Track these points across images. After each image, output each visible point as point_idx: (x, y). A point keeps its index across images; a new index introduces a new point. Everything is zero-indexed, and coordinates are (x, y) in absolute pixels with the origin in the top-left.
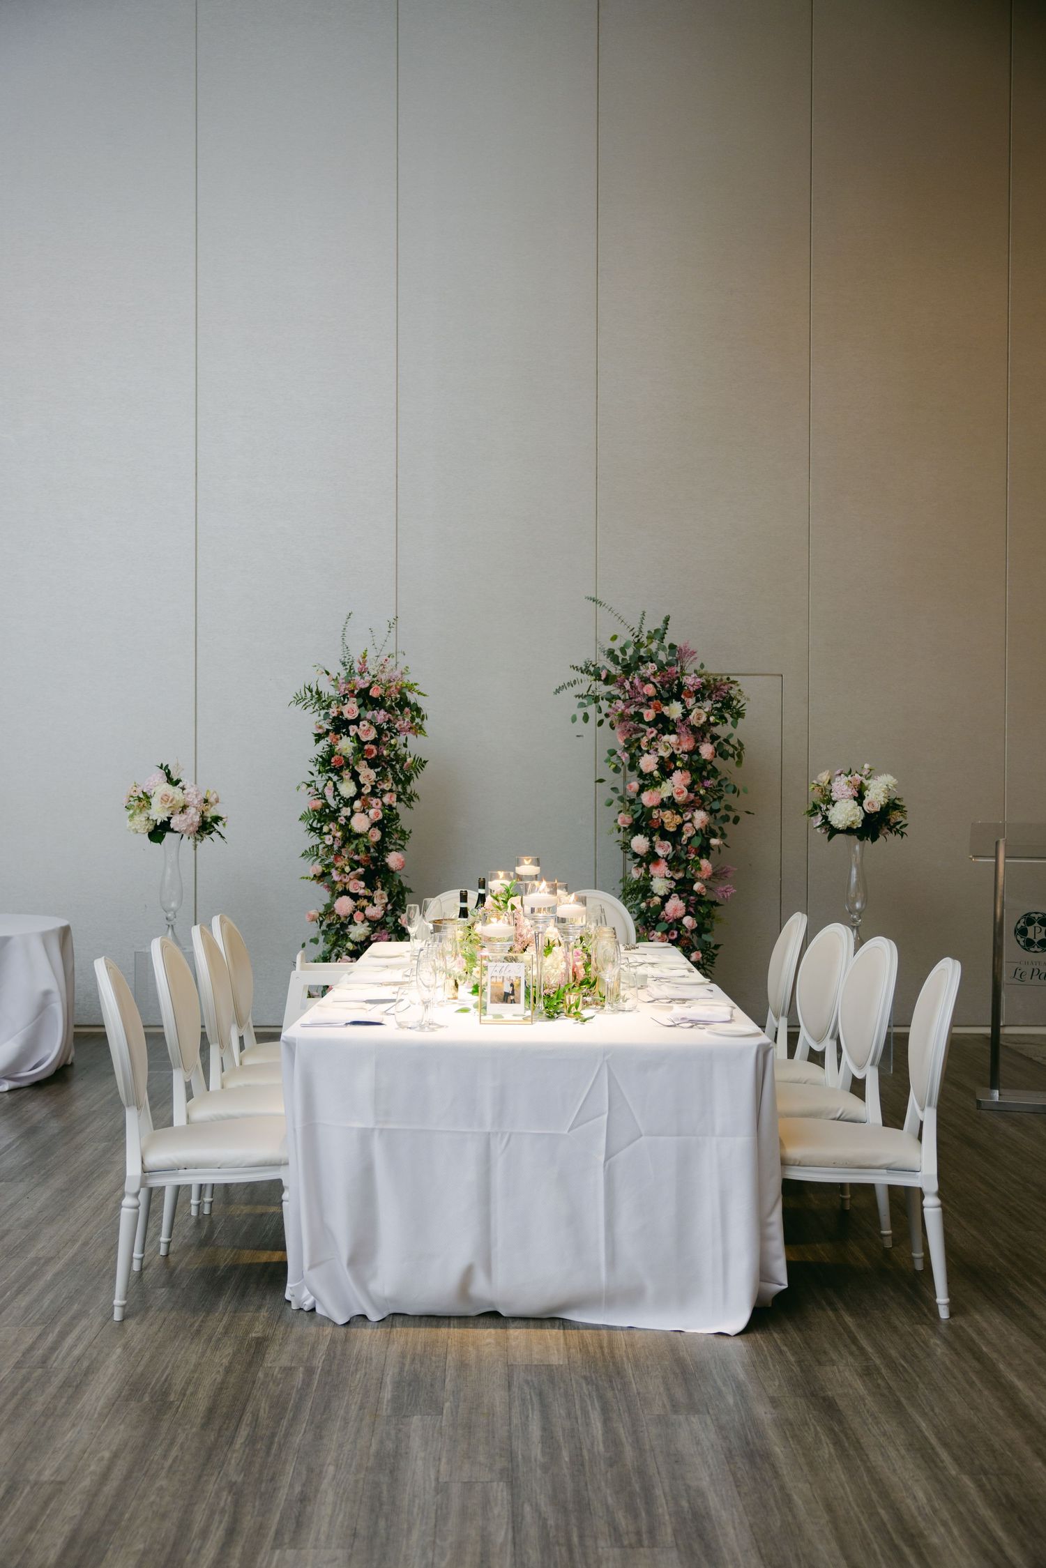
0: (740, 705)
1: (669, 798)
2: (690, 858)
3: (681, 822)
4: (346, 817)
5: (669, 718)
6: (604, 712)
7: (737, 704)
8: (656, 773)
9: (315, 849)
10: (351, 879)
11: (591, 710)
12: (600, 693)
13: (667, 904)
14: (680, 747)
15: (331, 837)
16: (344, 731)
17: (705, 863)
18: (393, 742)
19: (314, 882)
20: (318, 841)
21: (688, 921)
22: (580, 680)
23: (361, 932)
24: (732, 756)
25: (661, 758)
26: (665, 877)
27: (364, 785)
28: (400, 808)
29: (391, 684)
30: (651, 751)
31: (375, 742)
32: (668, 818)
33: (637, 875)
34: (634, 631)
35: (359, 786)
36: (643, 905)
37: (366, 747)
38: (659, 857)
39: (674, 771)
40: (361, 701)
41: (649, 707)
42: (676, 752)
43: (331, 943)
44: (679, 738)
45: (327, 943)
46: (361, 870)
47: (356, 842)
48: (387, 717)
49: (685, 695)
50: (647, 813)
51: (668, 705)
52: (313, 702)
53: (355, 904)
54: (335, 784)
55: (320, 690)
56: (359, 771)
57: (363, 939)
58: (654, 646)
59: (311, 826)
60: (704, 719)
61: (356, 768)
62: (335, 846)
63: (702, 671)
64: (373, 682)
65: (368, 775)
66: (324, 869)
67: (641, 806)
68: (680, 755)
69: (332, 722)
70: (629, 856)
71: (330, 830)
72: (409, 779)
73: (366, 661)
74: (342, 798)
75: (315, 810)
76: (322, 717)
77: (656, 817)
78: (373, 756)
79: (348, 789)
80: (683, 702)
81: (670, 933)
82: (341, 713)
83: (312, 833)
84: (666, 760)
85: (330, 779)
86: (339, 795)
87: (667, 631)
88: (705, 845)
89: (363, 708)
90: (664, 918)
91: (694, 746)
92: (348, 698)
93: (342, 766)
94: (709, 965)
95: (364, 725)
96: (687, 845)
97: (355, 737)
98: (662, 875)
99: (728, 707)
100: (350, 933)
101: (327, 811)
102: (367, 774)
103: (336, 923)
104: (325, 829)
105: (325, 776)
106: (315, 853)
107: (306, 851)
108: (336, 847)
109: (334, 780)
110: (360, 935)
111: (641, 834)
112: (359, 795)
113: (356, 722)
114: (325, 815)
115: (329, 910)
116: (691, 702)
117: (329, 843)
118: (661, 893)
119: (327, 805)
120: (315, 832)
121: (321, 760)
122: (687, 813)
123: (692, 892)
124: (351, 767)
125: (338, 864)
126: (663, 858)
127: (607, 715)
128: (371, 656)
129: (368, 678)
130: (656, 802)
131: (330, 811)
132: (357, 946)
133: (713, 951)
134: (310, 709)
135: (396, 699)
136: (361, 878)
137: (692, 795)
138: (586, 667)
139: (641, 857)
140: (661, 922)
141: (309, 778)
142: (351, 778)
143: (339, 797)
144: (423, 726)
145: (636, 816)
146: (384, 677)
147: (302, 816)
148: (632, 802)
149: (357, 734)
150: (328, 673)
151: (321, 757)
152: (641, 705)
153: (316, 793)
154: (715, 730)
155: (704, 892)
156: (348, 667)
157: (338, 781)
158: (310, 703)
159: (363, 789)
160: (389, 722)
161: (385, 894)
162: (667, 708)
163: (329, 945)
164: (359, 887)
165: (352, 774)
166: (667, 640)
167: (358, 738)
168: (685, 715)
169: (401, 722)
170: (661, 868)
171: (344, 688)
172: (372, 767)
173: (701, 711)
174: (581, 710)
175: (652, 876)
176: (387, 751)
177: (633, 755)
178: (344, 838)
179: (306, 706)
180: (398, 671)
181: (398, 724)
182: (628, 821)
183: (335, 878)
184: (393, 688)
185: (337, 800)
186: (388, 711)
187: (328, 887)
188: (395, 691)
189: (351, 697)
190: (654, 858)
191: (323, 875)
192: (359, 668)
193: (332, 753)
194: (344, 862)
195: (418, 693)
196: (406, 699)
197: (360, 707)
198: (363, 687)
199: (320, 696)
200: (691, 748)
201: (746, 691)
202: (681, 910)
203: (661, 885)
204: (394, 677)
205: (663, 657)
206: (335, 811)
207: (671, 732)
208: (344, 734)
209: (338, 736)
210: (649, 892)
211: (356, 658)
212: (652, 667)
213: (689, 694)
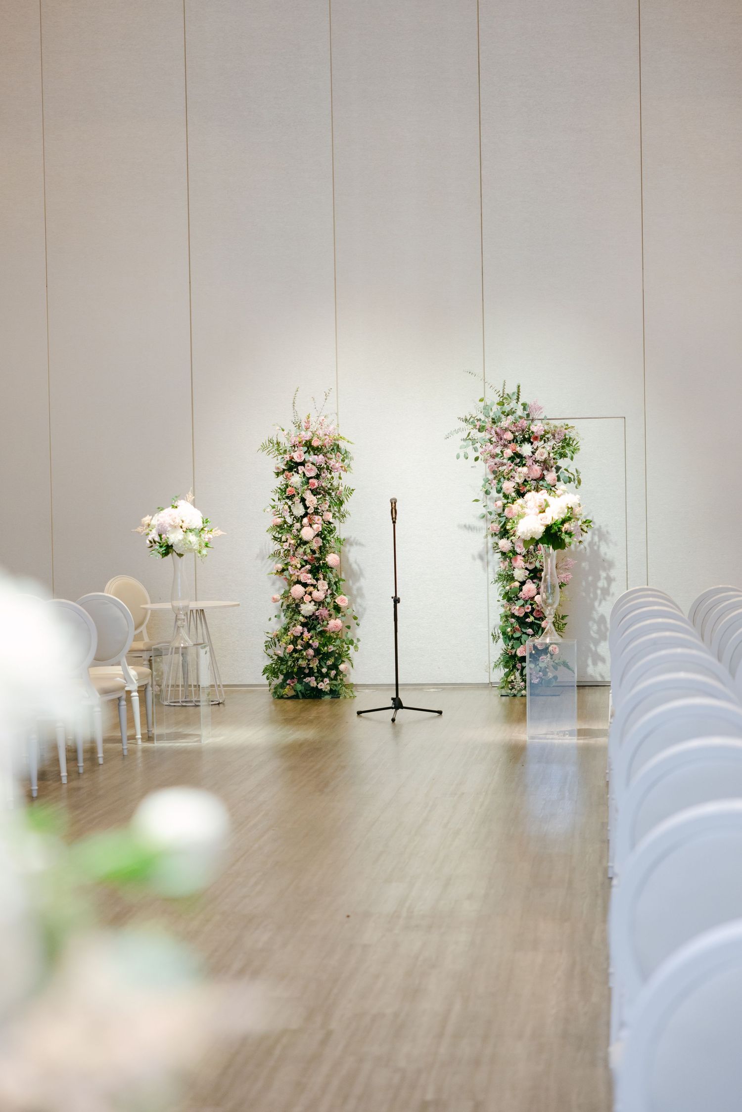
2: (538, 554)
4: (297, 530)
5: (522, 455)
6: (479, 451)
7: (574, 443)
8: (514, 494)
9: (277, 552)
10: (301, 573)
11: (470, 450)
12: (476, 438)
13: (524, 588)
14: (530, 475)
15: (287, 544)
16: (295, 470)
18: (329, 476)
19: (277, 576)
20: (280, 547)
21: (539, 599)
22: (463, 428)
23: (309, 609)
24: (573, 481)
25: (517, 484)
26: (522, 568)
27: (309, 507)
28: (336, 523)
29: (327, 436)
30: (510, 479)
31: (317, 477)
33: (505, 567)
34: (499, 393)
35: (306, 508)
36: (508, 588)
37: (311, 481)
38: (518, 554)
39: (526, 493)
40: (306, 449)
41: (508, 448)
42: (528, 479)
44: (529, 469)
46: (308, 567)
47: (305, 547)
48: (325, 459)
49: (533, 439)
50: (509, 521)
51: (521, 446)
52: (274, 450)
53: (305, 590)
54: (290, 507)
55: (279, 441)
56: (305, 497)
57: (311, 614)
58: (513, 404)
59: (274, 536)
60: (546, 455)
61: (303, 495)
62: (291, 550)
64: (315, 435)
65: (312, 501)
66: (283, 566)
67: (505, 517)
68: (530, 481)
69: (287, 464)
70: (499, 554)
71: (287, 539)
72: (341, 502)
73: (309, 422)
74: (295, 517)
75: (277, 526)
76: (279, 461)
78: (315, 487)
79: (299, 510)
80: (532, 443)
81: (526, 607)
82: (293, 458)
83: (275, 542)
84: (520, 485)
85: (286, 503)
86: (292, 515)
87: (520, 394)
89: (307, 454)
90: (522, 597)
91: (540, 475)
92: (297, 447)
93: (294, 495)
95: (308, 466)
97: (302, 474)
98: (519, 567)
99: (566, 445)
100: (301, 610)
101: (285, 525)
102: (311, 499)
103: (293, 604)
104: (284, 539)
105: (283, 502)
106: (278, 556)
107: (272, 554)
109: (289, 505)
110: (308, 611)
111: (505, 538)
112: (306, 515)
113: (303, 464)
114: (283, 528)
115: (286, 595)
117: (286, 548)
118: (521, 580)
119: (285, 522)
120: (277, 540)
121: (279, 491)
124: (300, 495)
125: (293, 563)
126: (520, 554)
127: (481, 453)
128: (312, 419)
129: (311, 433)
130: (516, 514)
131: (287, 526)
132: (306, 619)
133: (561, 621)
134: (272, 455)
135: (331, 447)
136: (310, 572)
138: (467, 419)
139: (506, 554)
140: (519, 599)
141: (273, 503)
142: (300, 503)
144: (350, 465)
145: (501, 525)
146: (321, 433)
147: (268, 530)
148: (499, 515)
149: (304, 473)
150: (283, 430)
151: (280, 489)
152: (503, 446)
153: (277, 513)
154: (557, 463)
156: (297, 425)
157: (292, 504)
158: (272, 451)
159: (308, 511)
160: (326, 463)
161: (326, 583)
162: (521, 448)
163: (288, 619)
164: (308, 578)
165: (301, 499)
166: (521, 401)
167: (304, 475)
168: (533, 453)
169: (334, 463)
170: (520, 562)
171: (295, 440)
172: (314, 495)
173: (544, 450)
174: (463, 450)
175: (514, 568)
176: (325, 483)
177: (499, 481)
178: (296, 544)
179: (269, 453)
180: (332, 427)
181: (331, 465)
182: (497, 529)
183: (291, 573)
184: (327, 440)
185: (292, 518)
186: (325, 455)
187: (286, 579)
188: (328, 441)
189: (300, 446)
190: (514, 554)
191: (283, 570)
192: (305, 426)
193: (287, 486)
194: (297, 562)
195: (348, 442)
196: (338, 446)
197: (305, 453)
198: (307, 439)
199: (279, 445)
200: (538, 476)
201: (582, 432)
202: (533, 591)
203: (520, 574)
204: (329, 432)
205: (520, 412)
206: (291, 526)
207: (524, 465)
208: (295, 472)
209: (291, 473)
210: (512, 578)
211: (303, 418)
212: (510, 420)
213: (536, 438)
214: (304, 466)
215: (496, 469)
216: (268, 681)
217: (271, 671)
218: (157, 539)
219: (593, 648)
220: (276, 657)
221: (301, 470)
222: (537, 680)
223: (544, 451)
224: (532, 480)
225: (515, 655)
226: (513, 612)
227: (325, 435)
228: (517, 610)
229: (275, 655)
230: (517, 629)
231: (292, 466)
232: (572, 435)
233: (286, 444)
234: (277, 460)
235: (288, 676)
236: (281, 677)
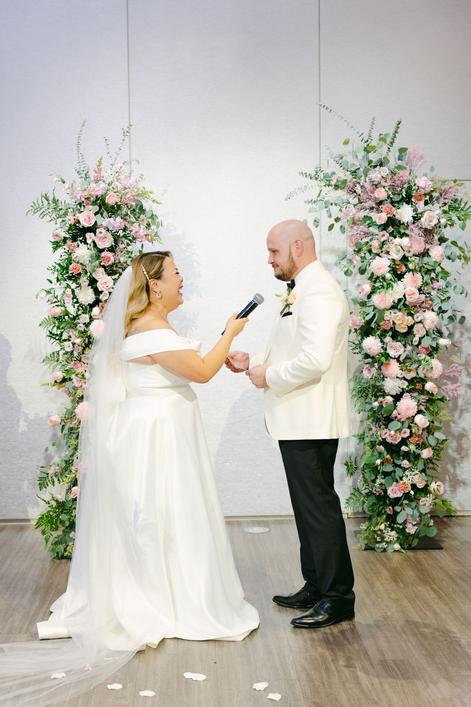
0: (467, 207)
1: (400, 300)
2: (421, 358)
3: (412, 323)
4: (84, 324)
5: (400, 221)
6: (334, 217)
7: (465, 205)
8: (389, 276)
9: (55, 355)
12: (330, 199)
13: (398, 404)
14: (411, 249)
15: (70, 343)
16: (81, 238)
17: (435, 363)
18: (129, 248)
19: (55, 388)
20: (58, 348)
21: (420, 419)
22: (310, 185)
24: (460, 258)
25: (394, 260)
26: (397, 377)
27: (102, 292)
29: (126, 191)
30: (382, 254)
31: (112, 249)
32: (399, 320)
33: (368, 375)
34: (362, 137)
35: (97, 292)
36: (376, 404)
37: (103, 254)
38: (391, 358)
39: (405, 274)
40: (97, 208)
41: (379, 211)
42: (407, 255)
43: (73, 447)
44: (411, 240)
45: (69, 447)
48: (123, 224)
49: (415, 197)
50: (378, 315)
51: (399, 209)
52: (50, 211)
54: (73, 291)
55: (57, 198)
56: (96, 278)
58: (384, 151)
59: (51, 333)
60: (435, 222)
61: (94, 275)
62: (75, 352)
63: (431, 175)
64: (108, 190)
66: (64, 374)
67: (372, 308)
68: (411, 257)
69: (70, 229)
70: (360, 357)
71: (70, 337)
73: (100, 170)
74: (81, 305)
75: (55, 318)
76: (58, 225)
77: (388, 319)
78: (110, 263)
79: (87, 297)
80: (413, 205)
81: (402, 432)
82: (79, 222)
83: (52, 340)
84: (396, 263)
85: (68, 286)
86: (78, 302)
87: (397, 134)
88: (435, 346)
89: (99, 215)
90: (396, 417)
91: (425, 249)
92: (84, 206)
93: (80, 274)
94: (435, 459)
95: (101, 233)
96: (417, 346)
97: (92, 245)
98: (393, 376)
99: (455, 208)
101: (66, 317)
102: (104, 281)
104: (65, 336)
105: (64, 284)
106: (56, 359)
107: (47, 357)
108: (76, 354)
109: (72, 288)
111: (373, 335)
112: (97, 302)
113: (93, 229)
114: (64, 322)
115: (71, 415)
116: (421, 205)
117: (69, 349)
118: (394, 393)
119: (67, 314)
120: (54, 338)
121: (59, 268)
122: (418, 314)
123: (422, 391)
124: (88, 274)
125: (79, 370)
126: (395, 358)
127: (337, 220)
128: (105, 165)
129: (102, 185)
130: (389, 303)
131: (69, 317)
133: (441, 446)
134: (48, 218)
135: (132, 206)
137: (423, 297)
138: (317, 173)
139: (373, 358)
140: (393, 420)
141: (49, 286)
142: (89, 285)
143: (78, 304)
144: (158, 233)
145: (368, 318)
146: (119, 185)
147: (42, 322)
148: (363, 304)
149: (94, 242)
150: (64, 183)
151: (59, 265)
152: (372, 208)
153: (55, 300)
155: (435, 391)
156: (83, 175)
157: (76, 288)
158: (47, 212)
159: (101, 296)
160: (124, 230)
162: (399, 211)
165: (90, 281)
166: (398, 145)
167: (95, 245)
168: (415, 218)
169: (137, 229)
170: (394, 368)
171: (80, 195)
172: (109, 275)
173: (431, 214)
174: (312, 214)
175: (384, 376)
176: (125, 258)
177: (363, 258)
178: (83, 345)
179: (43, 215)
180: (133, 178)
181: (134, 231)
182: (360, 323)
183: (76, 384)
184: (128, 196)
185: (76, 307)
186: (124, 218)
187: (69, 394)
188: (128, 198)
189: (87, 204)
190: (386, 359)
191: (64, 380)
192: (94, 177)
193: (70, 261)
195: (154, 201)
196: (142, 206)
197: (96, 214)
198: (99, 193)
199: (56, 204)
200: (422, 250)
202: (413, 409)
203: (392, 385)
204: (129, 185)
205: (393, 162)
206: (74, 318)
207: (402, 235)
208: (81, 241)
209: (76, 244)
210: (379, 392)
211: (92, 166)
212: (384, 171)
213: (419, 199)
214: (95, 232)
215: (360, 241)
216: (45, 536)
219: (452, 471)
220: (54, 504)
221: (90, 238)
222: (414, 530)
224: (413, 256)
225: (386, 496)
226: (383, 438)
227: (125, 189)
228: (389, 435)
229: (54, 500)
230: (387, 460)
231: (78, 233)
232: (459, 196)
233: (67, 202)
234: (56, 224)
236: (61, 528)
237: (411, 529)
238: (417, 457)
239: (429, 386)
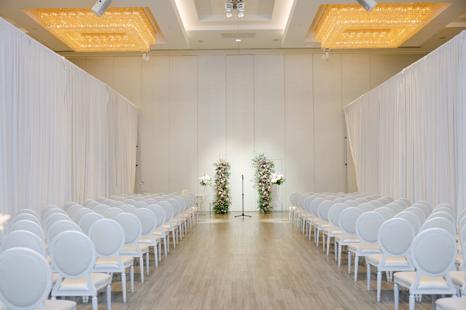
0: (274, 165)
1: (264, 178)
2: (267, 186)
3: (266, 181)
4: (220, 181)
6: (255, 166)
8: (262, 174)
11: (253, 166)
12: (255, 163)
13: (264, 193)
15: (218, 183)
17: (269, 187)
18: (226, 170)
21: (267, 195)
22: (252, 162)
24: (272, 172)
25: (263, 172)
28: (227, 180)
31: (224, 171)
32: (264, 181)
33: (260, 189)
34: (259, 155)
35: (222, 176)
36: (261, 193)
39: (265, 174)
40: (222, 165)
41: (261, 165)
42: (265, 172)
44: (265, 170)
47: (222, 184)
48: (226, 167)
50: (261, 180)
53: (221, 193)
54: (219, 176)
57: (223, 197)
58: (262, 157)
63: (268, 161)
65: (223, 175)
70: (259, 186)
72: (228, 176)
73: (223, 160)
79: (221, 177)
88: (269, 184)
92: (220, 165)
94: (270, 201)
96: (266, 184)
99: (272, 165)
100: (221, 197)
105: (217, 175)
107: (215, 186)
111: (260, 183)
112: (222, 178)
113: (221, 168)
114: (217, 180)
115: (218, 193)
120: (216, 183)
123: (268, 191)
124: (221, 174)
129: (223, 162)
130: (262, 178)
136: (223, 189)
137: (267, 177)
138: (253, 160)
139: (261, 186)
140: (263, 195)
143: (219, 178)
144: (231, 168)
146: (225, 162)
147: (214, 181)
148: (259, 178)
149: (222, 170)
150: (217, 161)
153: (216, 177)
154: (270, 168)
156: (220, 161)
161: (225, 191)
162: (264, 166)
163: (218, 198)
164: (222, 190)
166: (264, 156)
168: (266, 166)
169: (228, 168)
170: (263, 187)
171: (220, 163)
177: (259, 172)
178: (220, 184)
179: (214, 166)
180: (227, 161)
182: (258, 181)
183: (219, 189)
188: (227, 164)
191: (217, 189)
193: (218, 172)
194: (220, 187)
195: (230, 164)
199: (216, 164)
200: (267, 171)
201: (275, 163)
202: (266, 193)
203: (263, 190)
205: (263, 159)
208: (220, 170)
210: (261, 191)
211: (221, 159)
212: (262, 160)
213: (267, 164)
215: (258, 170)
216: (214, 210)
217: (214, 208)
218: (202, 182)
220: (215, 206)
223: (268, 166)
225: (262, 206)
228: (263, 197)
230: (262, 201)
231: (219, 168)
232: (273, 163)
233: (218, 164)
234: (216, 167)
235: (218, 209)
236: (216, 210)
237: (266, 211)
238: (267, 200)
239: (268, 190)
